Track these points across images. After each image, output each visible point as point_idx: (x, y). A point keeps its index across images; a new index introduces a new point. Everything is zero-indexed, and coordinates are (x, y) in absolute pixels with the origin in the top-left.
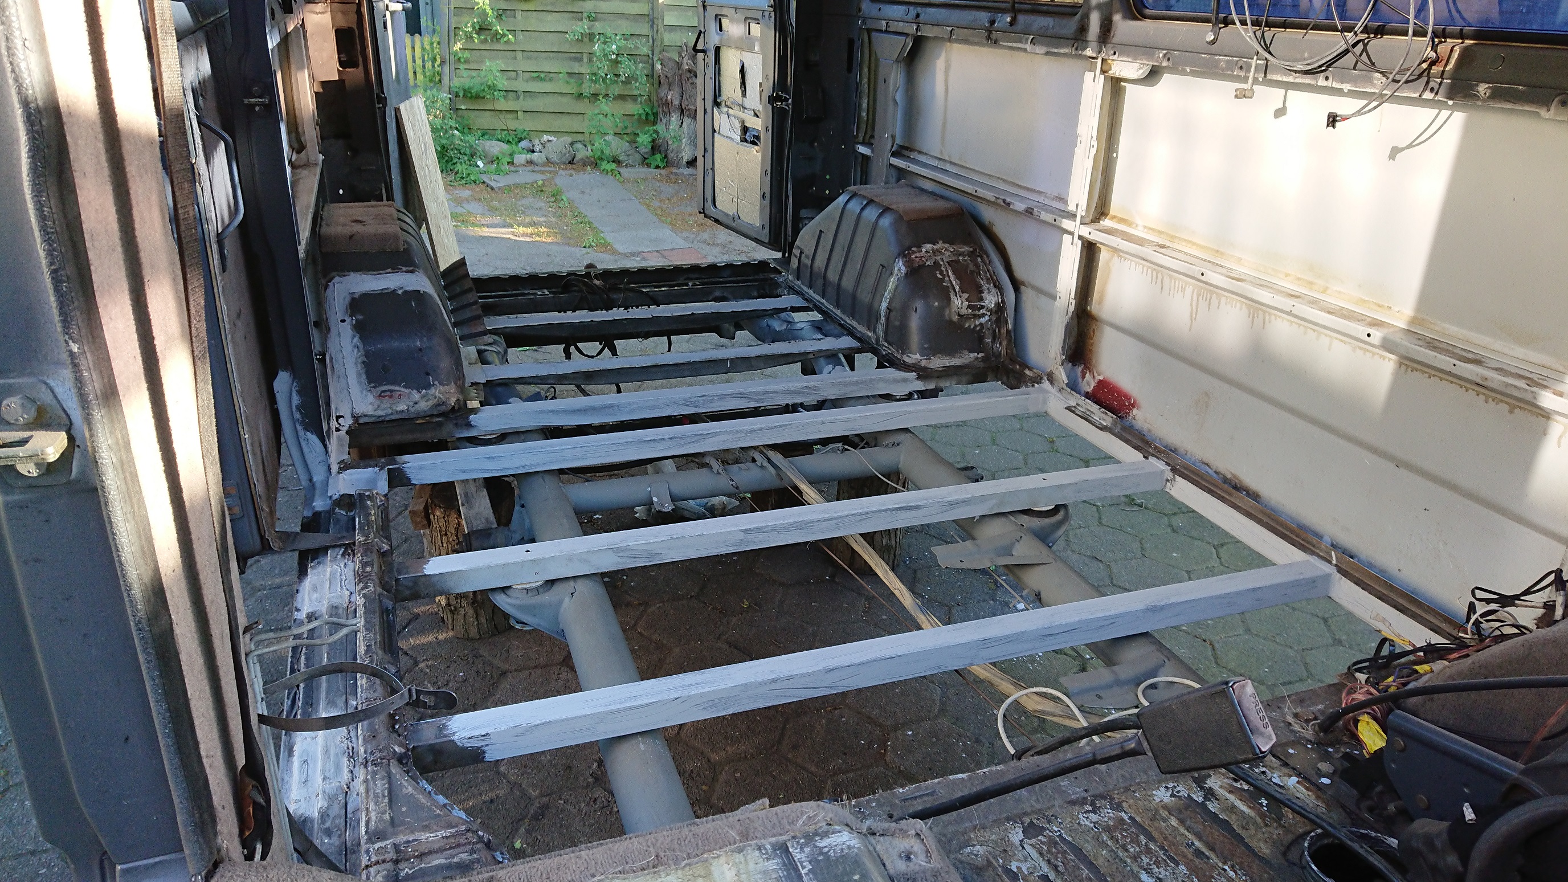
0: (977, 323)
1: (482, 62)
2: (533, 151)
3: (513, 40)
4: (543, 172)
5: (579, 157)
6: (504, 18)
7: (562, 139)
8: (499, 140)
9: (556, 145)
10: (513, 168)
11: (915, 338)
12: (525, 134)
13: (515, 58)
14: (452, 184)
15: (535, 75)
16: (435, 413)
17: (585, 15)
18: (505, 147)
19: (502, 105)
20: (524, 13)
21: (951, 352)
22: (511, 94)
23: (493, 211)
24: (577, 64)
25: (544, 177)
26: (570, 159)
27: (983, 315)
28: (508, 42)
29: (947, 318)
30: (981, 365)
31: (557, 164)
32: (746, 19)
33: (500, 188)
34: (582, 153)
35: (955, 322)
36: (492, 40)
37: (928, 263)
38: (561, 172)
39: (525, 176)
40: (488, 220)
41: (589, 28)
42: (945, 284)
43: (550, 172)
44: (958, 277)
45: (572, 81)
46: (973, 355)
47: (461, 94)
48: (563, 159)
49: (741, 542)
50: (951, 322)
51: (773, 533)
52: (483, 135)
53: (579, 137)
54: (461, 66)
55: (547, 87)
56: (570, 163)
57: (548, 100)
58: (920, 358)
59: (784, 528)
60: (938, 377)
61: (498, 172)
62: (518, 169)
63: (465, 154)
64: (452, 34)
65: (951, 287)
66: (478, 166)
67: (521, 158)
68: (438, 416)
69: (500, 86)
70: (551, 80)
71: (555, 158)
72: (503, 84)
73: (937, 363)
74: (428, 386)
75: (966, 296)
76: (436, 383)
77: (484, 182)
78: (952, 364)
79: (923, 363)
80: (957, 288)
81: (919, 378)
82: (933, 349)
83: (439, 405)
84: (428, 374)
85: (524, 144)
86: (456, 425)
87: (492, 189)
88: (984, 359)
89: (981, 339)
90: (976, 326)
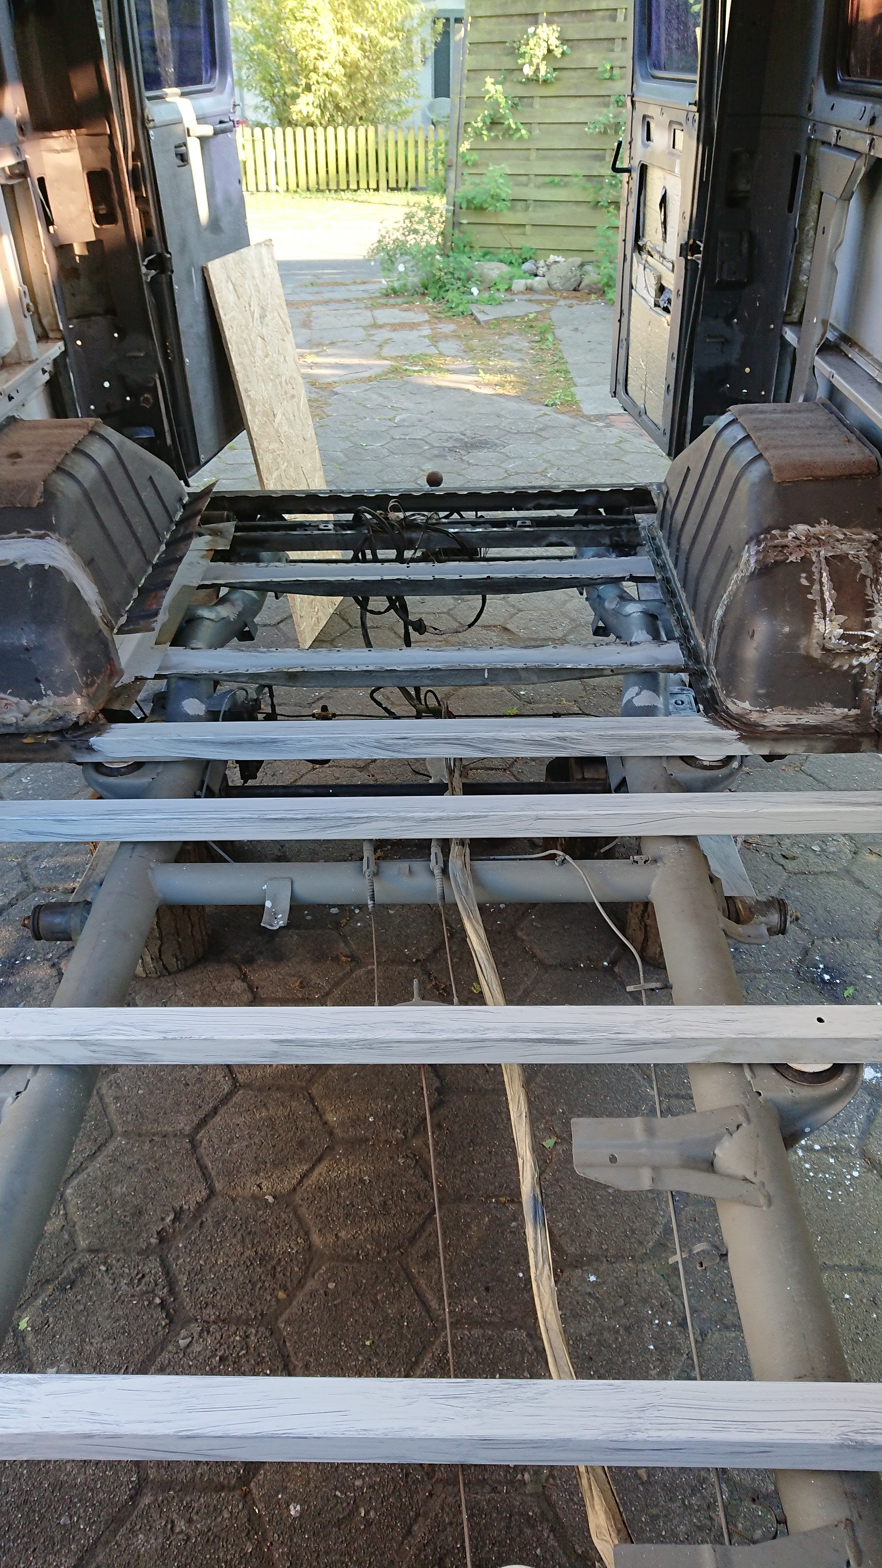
0: (855, 663)
1: (487, 165)
2: (536, 275)
3: (526, 137)
4: (539, 302)
5: (586, 281)
6: (519, 108)
7: (570, 260)
8: (501, 261)
9: (561, 266)
10: (509, 297)
11: (749, 678)
12: (530, 253)
13: (528, 159)
14: (439, 315)
15: (548, 179)
16: (51, 729)
17: (613, 99)
18: (505, 269)
19: (509, 218)
20: (543, 100)
21: (803, 704)
22: (520, 204)
23: (469, 350)
24: (598, 164)
25: (539, 308)
26: (575, 285)
27: (866, 651)
28: (521, 138)
29: (803, 652)
30: (853, 728)
31: (560, 291)
32: (671, 122)
33: (486, 322)
34: (592, 276)
35: (816, 660)
36: (503, 136)
37: (792, 558)
38: (562, 302)
39: (520, 308)
40: (459, 364)
41: (615, 117)
42: (809, 596)
43: (548, 302)
44: (837, 585)
45: (589, 185)
46: (840, 711)
47: (464, 206)
48: (568, 285)
49: (275, 1054)
50: (808, 658)
51: (325, 1049)
52: (485, 255)
53: (588, 257)
54: (466, 171)
55: (560, 194)
56: (575, 290)
57: (562, 209)
58: (750, 708)
59: (343, 1045)
60: (775, 740)
61: (490, 302)
62: (514, 297)
63: (459, 279)
64: (462, 131)
65: (819, 603)
66: (472, 294)
67: (519, 284)
68: (54, 734)
69: (504, 196)
70: (566, 185)
71: (557, 284)
72: (506, 192)
73: (776, 718)
74: (39, 696)
75: (842, 618)
76: (49, 692)
77: (472, 314)
78: (802, 722)
79: (754, 717)
80: (829, 605)
81: (742, 739)
82: (772, 699)
83: (54, 720)
84: (38, 681)
85: (528, 266)
86: (75, 747)
87: (479, 323)
88: (857, 719)
89: (857, 688)
90: (852, 667)
